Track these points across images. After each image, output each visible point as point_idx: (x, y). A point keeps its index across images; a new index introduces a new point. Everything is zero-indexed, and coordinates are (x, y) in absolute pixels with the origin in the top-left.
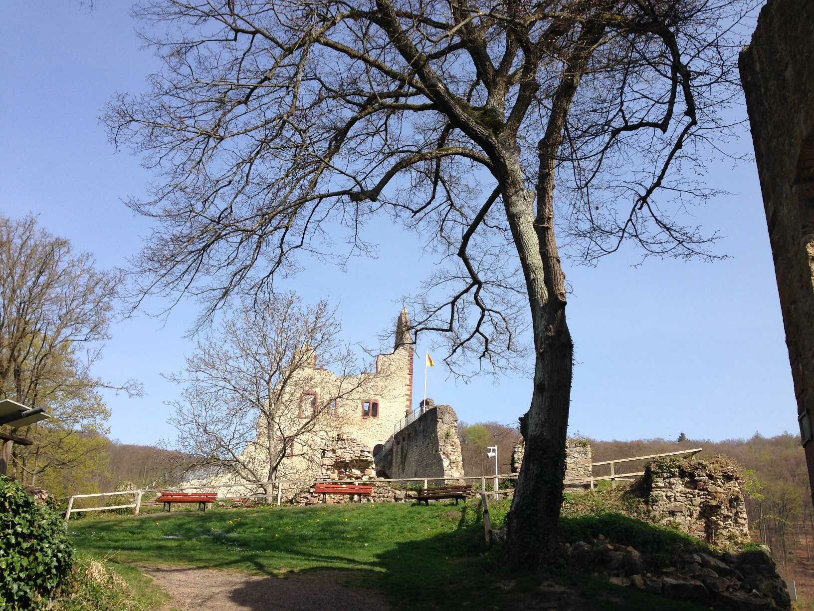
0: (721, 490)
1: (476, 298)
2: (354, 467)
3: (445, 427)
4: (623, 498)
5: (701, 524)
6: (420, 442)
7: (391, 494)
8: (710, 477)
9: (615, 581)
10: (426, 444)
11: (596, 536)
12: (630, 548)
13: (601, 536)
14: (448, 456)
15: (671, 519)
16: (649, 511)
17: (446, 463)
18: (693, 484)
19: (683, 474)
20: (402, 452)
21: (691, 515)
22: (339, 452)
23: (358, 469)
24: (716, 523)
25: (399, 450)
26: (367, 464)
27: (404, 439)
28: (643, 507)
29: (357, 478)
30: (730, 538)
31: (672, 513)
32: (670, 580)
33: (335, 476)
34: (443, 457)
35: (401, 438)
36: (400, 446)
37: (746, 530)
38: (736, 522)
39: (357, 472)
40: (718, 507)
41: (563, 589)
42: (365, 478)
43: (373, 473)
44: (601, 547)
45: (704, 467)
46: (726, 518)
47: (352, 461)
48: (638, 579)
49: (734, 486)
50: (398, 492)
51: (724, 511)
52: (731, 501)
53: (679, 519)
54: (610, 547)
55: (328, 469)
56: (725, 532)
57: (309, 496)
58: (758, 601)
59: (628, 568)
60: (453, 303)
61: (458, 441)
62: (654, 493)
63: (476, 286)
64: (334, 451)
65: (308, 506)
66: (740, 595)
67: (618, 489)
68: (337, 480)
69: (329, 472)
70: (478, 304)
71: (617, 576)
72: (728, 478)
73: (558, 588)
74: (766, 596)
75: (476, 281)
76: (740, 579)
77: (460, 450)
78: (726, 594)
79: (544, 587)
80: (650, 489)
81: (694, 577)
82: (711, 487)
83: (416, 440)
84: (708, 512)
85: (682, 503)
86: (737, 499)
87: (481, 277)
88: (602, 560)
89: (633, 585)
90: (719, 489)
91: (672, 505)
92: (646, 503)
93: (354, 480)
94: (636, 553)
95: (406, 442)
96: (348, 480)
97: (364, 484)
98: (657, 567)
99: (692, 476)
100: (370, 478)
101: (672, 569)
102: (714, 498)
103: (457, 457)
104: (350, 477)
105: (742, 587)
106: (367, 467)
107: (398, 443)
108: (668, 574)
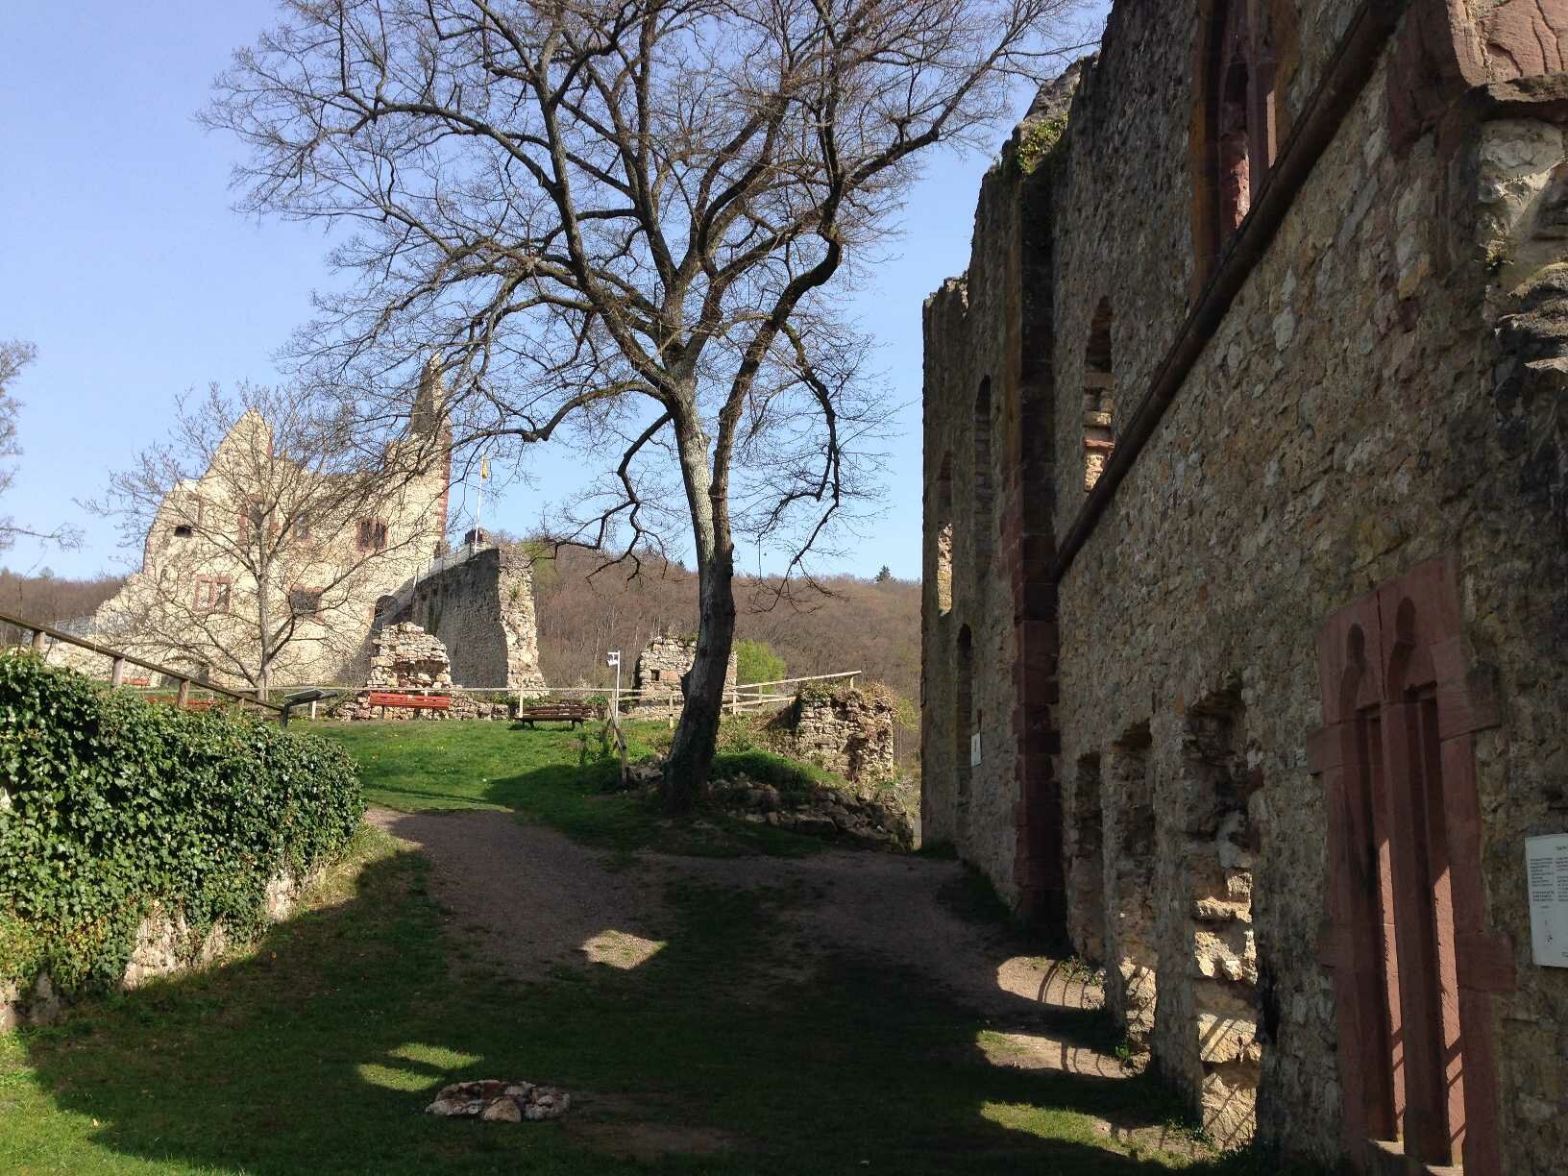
0: (872, 722)
1: (631, 518)
2: (421, 669)
3: (512, 581)
4: (768, 728)
5: (846, 758)
6: (465, 600)
7: (473, 708)
8: (863, 707)
9: (750, 818)
10: (476, 606)
11: (736, 773)
12: (769, 786)
13: (742, 774)
14: (514, 630)
15: (817, 751)
16: (794, 743)
17: (511, 639)
18: (844, 713)
19: (834, 704)
20: (431, 612)
21: (837, 749)
22: (400, 649)
23: (427, 672)
24: (861, 757)
25: (426, 609)
26: (441, 666)
27: (435, 592)
28: (788, 738)
29: (425, 685)
30: (872, 773)
31: (819, 746)
32: (803, 817)
33: (394, 681)
34: (506, 629)
35: (429, 590)
36: (427, 602)
37: (890, 765)
38: (881, 757)
39: (425, 677)
40: (866, 740)
41: (710, 826)
42: (437, 686)
43: (448, 679)
44: (740, 786)
45: (858, 696)
46: (873, 751)
47: (418, 662)
48: (773, 816)
49: (886, 719)
50: (483, 705)
51: (871, 745)
52: (879, 734)
53: (825, 752)
54: (750, 785)
55: (384, 672)
56: (868, 767)
57: (357, 707)
58: (879, 837)
59: (764, 806)
60: (604, 519)
61: (531, 605)
62: (802, 724)
63: (633, 506)
64: (393, 648)
65: (357, 723)
66: (865, 831)
67: (766, 715)
68: (396, 687)
69: (385, 676)
70: (633, 524)
71: (754, 813)
72: (880, 709)
73: (706, 826)
74: (889, 832)
75: (633, 499)
76: (868, 816)
77: (533, 619)
78: (853, 830)
79: (696, 825)
80: (799, 719)
81: (826, 814)
82: (861, 719)
83: (459, 596)
84: (855, 745)
85: (830, 735)
86: (885, 732)
87: (639, 496)
88: (740, 798)
89: (768, 821)
90: (870, 721)
91: (819, 738)
92: (793, 734)
93: (420, 688)
94: (774, 791)
95: (439, 598)
96: (413, 688)
97: (436, 694)
98: (792, 805)
99: (844, 705)
100: (444, 686)
101: (806, 806)
102: (863, 730)
103: (529, 630)
104: (415, 683)
105: (869, 824)
106: (439, 671)
107: (424, 598)
108: (802, 812)
